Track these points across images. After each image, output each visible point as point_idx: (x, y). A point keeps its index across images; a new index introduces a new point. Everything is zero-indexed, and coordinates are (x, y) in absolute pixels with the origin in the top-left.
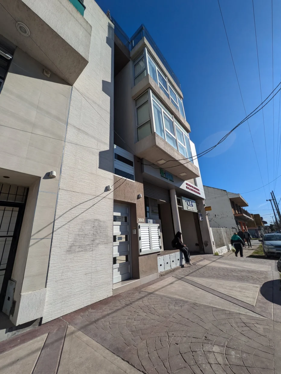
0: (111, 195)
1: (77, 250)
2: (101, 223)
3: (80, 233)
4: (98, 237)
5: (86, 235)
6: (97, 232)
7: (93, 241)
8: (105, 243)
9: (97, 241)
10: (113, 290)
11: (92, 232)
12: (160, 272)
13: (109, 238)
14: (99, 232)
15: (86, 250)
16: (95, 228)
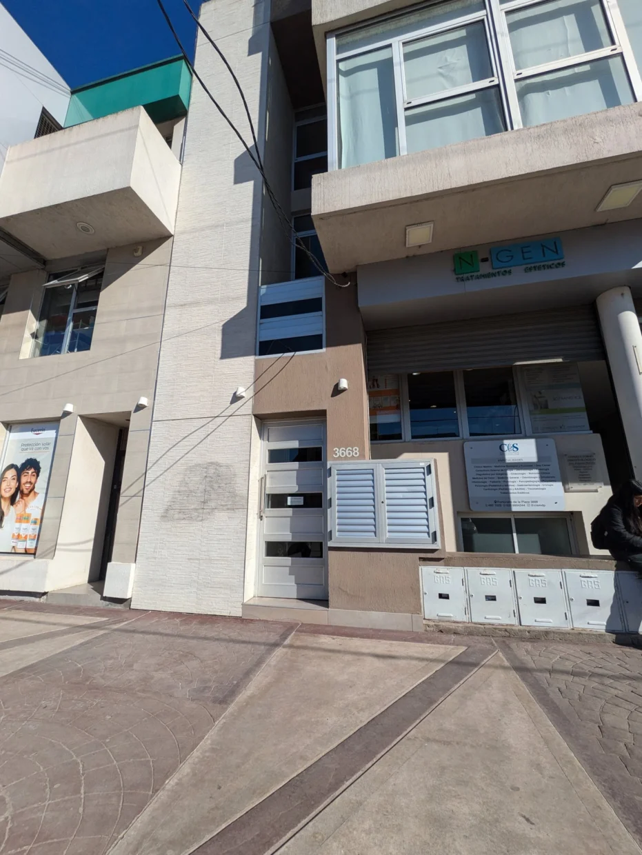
0: (247, 407)
2: (223, 469)
3: (183, 489)
4: (213, 496)
5: (191, 491)
6: (212, 487)
7: (204, 502)
8: (228, 509)
9: (212, 504)
10: (245, 606)
11: (202, 487)
12: (437, 618)
13: (237, 499)
14: (216, 486)
15: (191, 518)
16: (208, 479)
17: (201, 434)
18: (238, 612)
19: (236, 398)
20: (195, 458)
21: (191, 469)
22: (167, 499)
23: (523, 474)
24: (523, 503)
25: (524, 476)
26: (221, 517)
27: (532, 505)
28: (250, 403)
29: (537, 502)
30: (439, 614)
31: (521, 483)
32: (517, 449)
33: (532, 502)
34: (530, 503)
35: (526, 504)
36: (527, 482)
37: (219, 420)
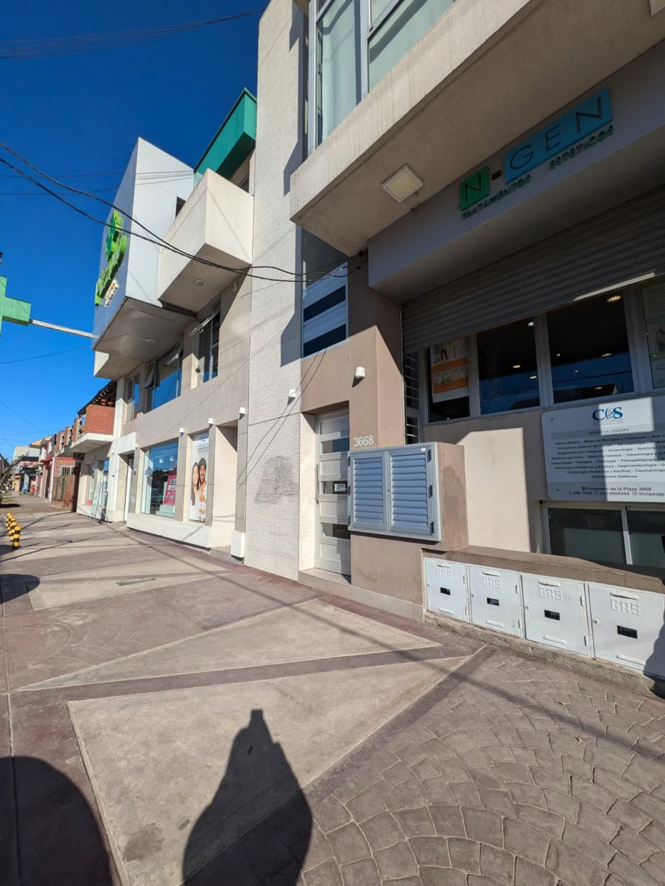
0: (296, 407)
1: (263, 499)
2: (285, 461)
3: (265, 478)
4: (281, 484)
5: (269, 480)
6: (279, 476)
7: (276, 489)
8: (289, 495)
9: (280, 490)
10: (301, 574)
11: (274, 476)
12: (439, 612)
13: (294, 486)
14: (281, 475)
15: (269, 501)
16: (277, 470)
17: (272, 433)
18: (296, 578)
19: (291, 400)
20: (270, 454)
21: (269, 461)
22: (257, 487)
23: (628, 450)
24: (626, 491)
25: (630, 452)
26: (285, 499)
27: (641, 494)
28: (299, 402)
29: (650, 489)
30: (442, 609)
31: (623, 463)
32: (621, 415)
33: (641, 489)
34: (638, 491)
35: (630, 492)
36: (633, 461)
37: (282, 419)
